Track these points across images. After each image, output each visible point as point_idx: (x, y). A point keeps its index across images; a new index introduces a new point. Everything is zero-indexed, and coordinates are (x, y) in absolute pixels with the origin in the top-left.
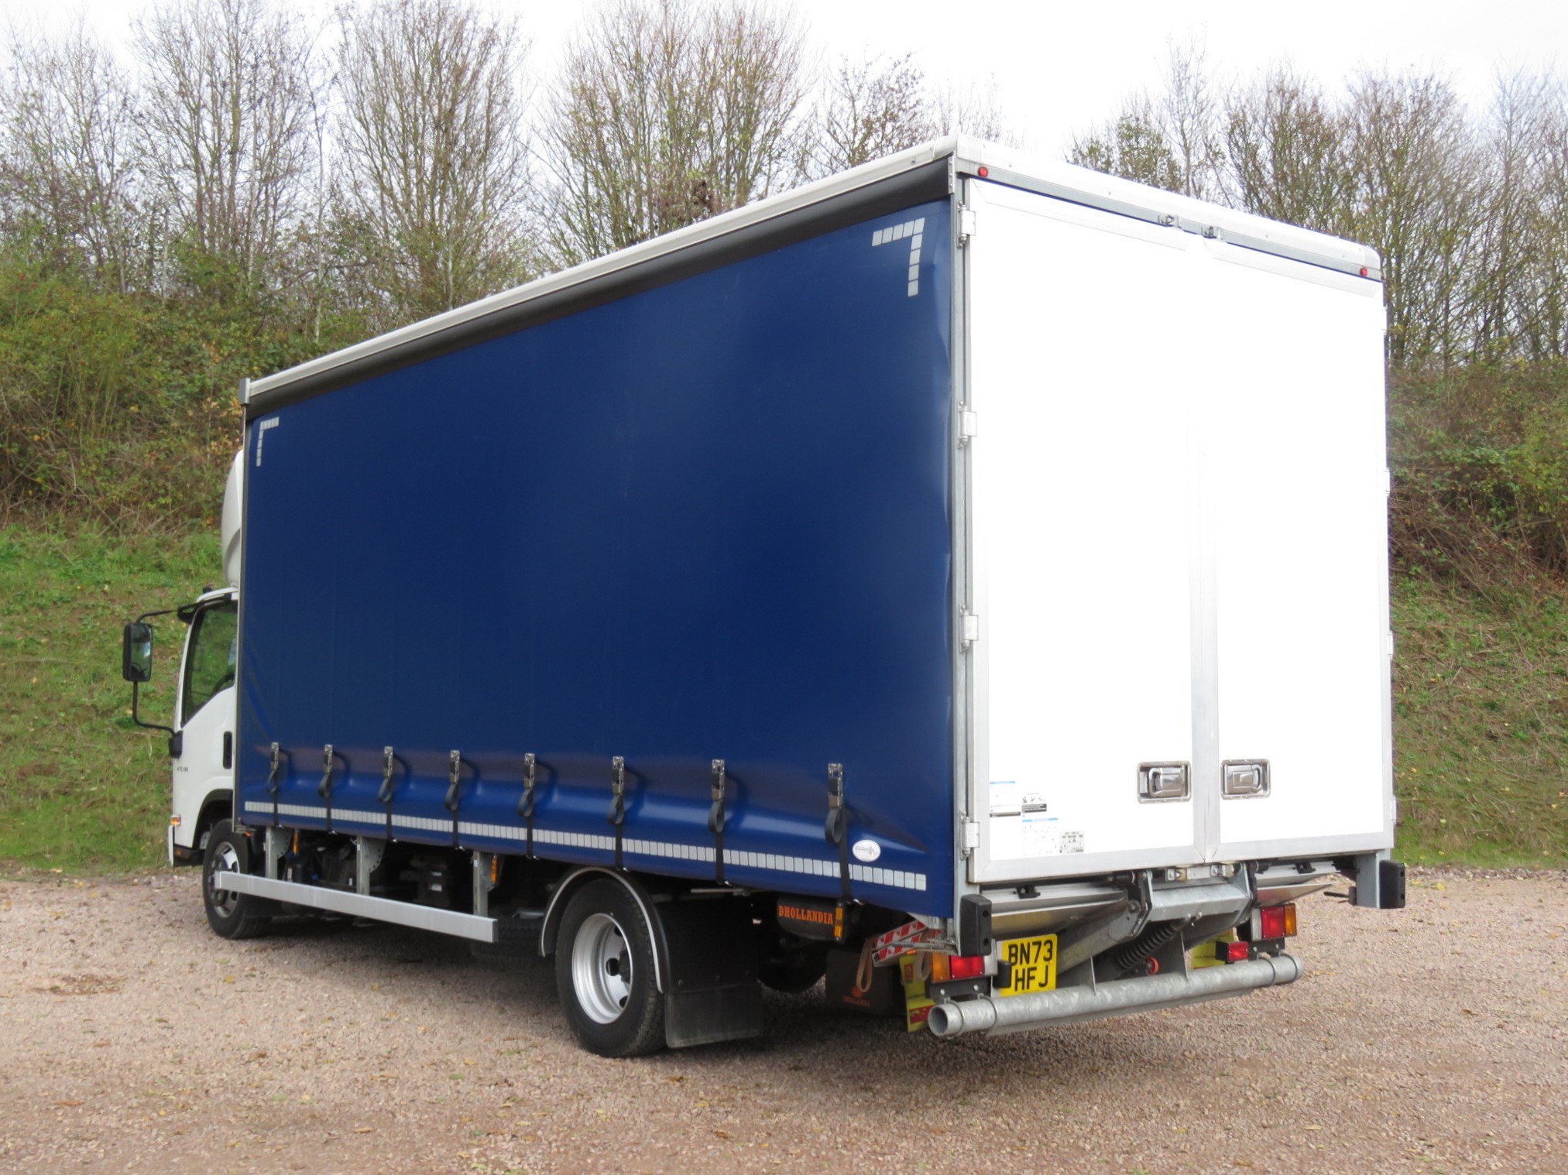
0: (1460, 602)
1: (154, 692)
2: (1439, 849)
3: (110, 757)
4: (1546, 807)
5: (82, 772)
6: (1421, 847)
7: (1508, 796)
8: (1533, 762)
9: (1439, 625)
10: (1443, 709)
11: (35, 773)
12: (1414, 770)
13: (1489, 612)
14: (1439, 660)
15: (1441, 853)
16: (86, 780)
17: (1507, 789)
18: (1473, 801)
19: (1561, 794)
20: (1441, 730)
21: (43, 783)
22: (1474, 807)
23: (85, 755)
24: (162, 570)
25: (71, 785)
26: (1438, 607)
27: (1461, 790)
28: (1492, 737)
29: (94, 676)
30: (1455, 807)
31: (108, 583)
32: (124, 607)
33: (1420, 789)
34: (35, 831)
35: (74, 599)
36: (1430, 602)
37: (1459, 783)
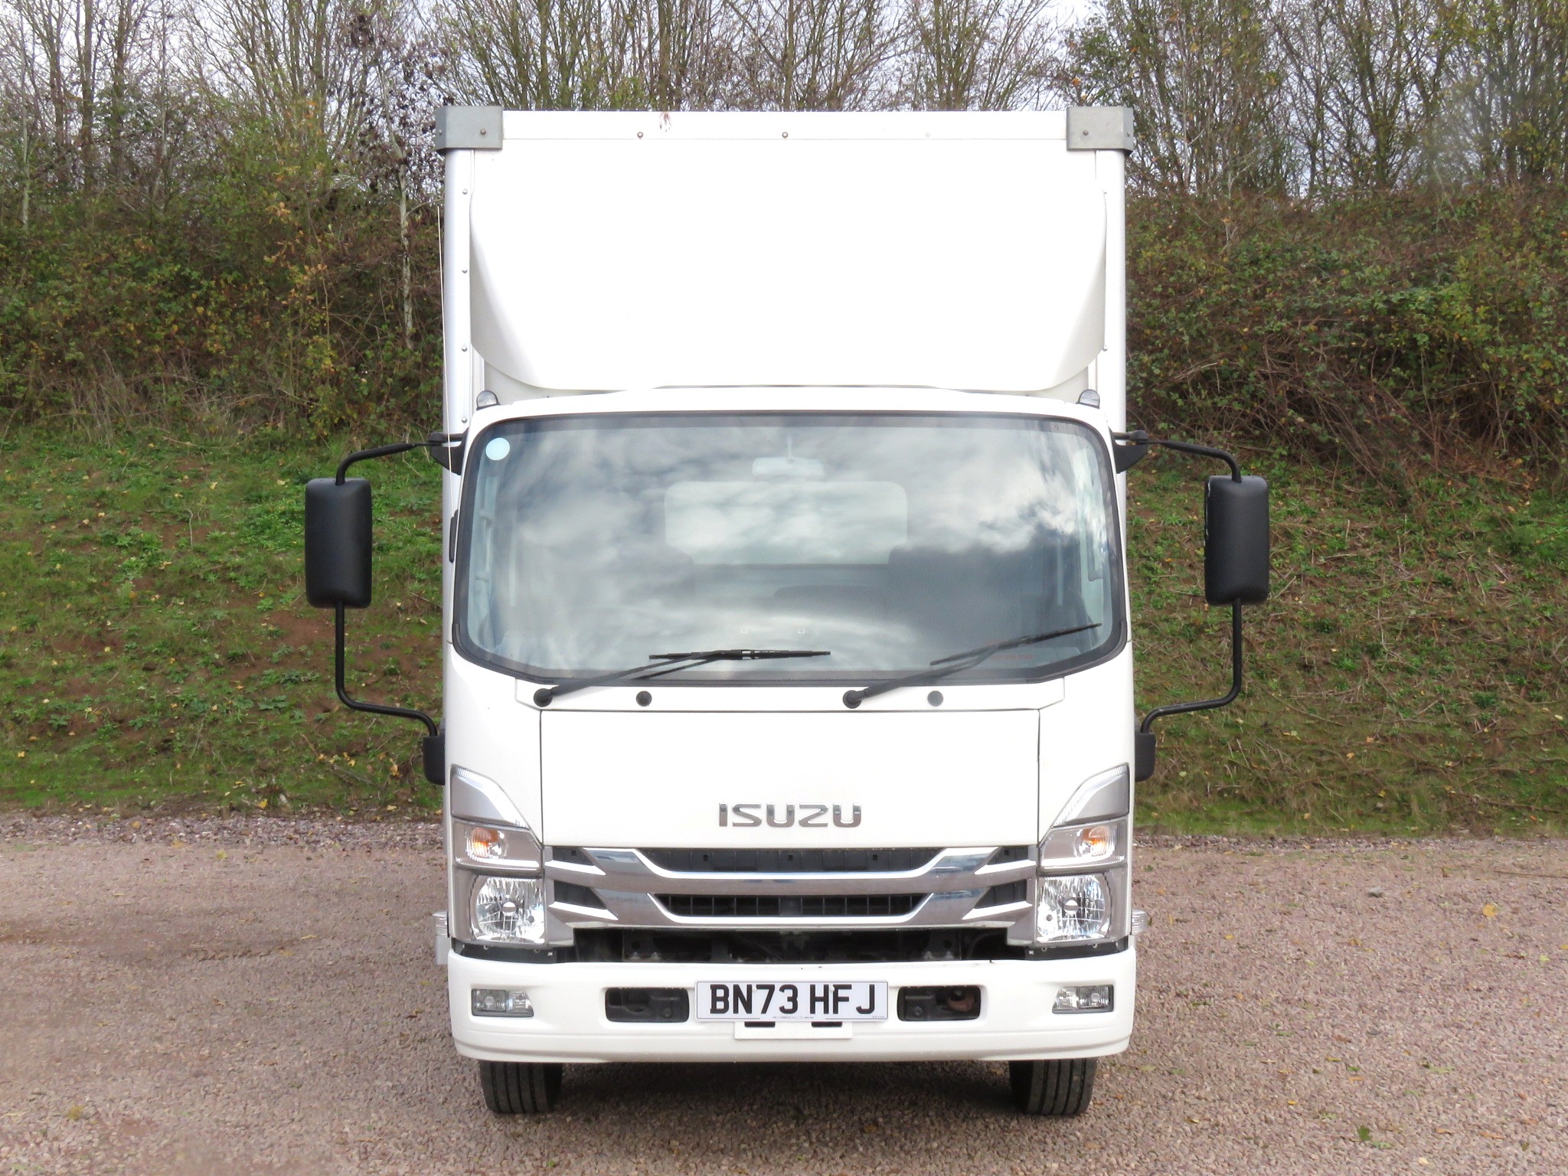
0: (1349, 492)
2: (1155, 810)
4: (1340, 757)
7: (1291, 741)
8: (1349, 699)
13: (1380, 504)
14: (1272, 568)
15: (1155, 814)
17: (1294, 733)
18: (1235, 748)
19: (1370, 740)
22: (1232, 756)
26: (1311, 499)
27: (1225, 734)
28: (1306, 667)
30: (1206, 757)
36: (1304, 493)
37: (1226, 725)
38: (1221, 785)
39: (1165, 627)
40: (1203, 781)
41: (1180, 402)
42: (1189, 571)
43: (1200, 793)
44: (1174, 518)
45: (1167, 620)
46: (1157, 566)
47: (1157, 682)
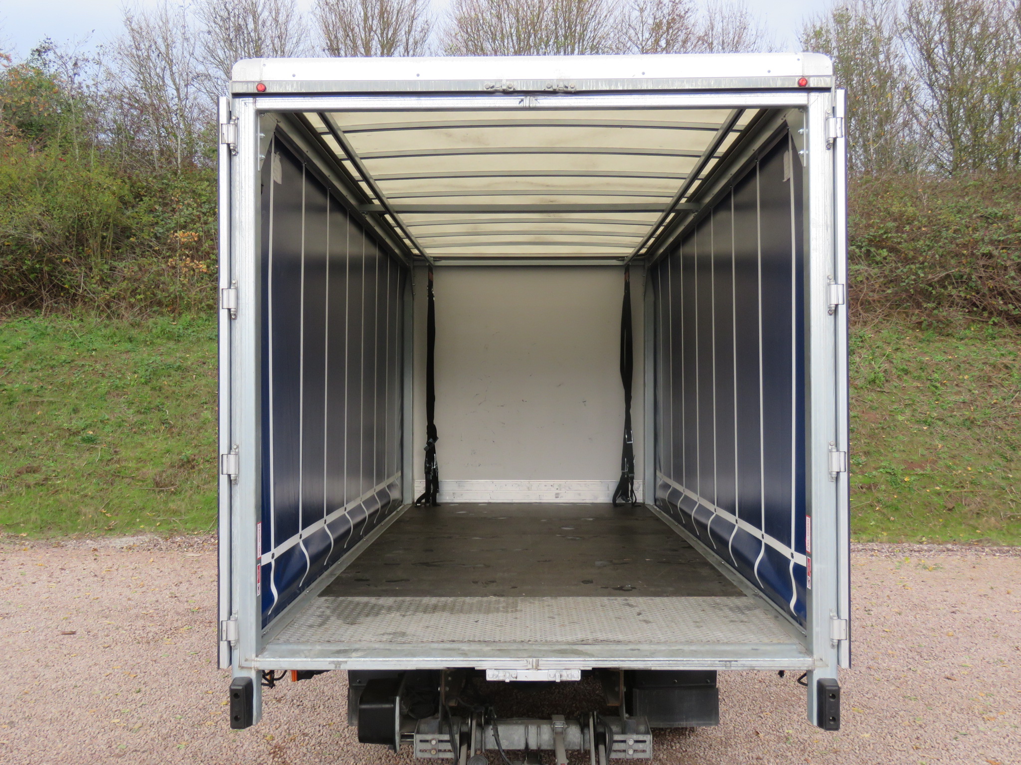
1: (108, 419)
2: (977, 528)
3: (74, 462)
5: (54, 471)
6: (963, 527)
9: (1007, 360)
10: (1000, 423)
11: (27, 472)
12: (970, 469)
14: (1003, 387)
16: (56, 476)
18: (1012, 492)
20: (995, 438)
21: (31, 479)
22: (1011, 496)
23: (59, 460)
24: (131, 341)
25: (46, 479)
26: (1011, 346)
27: (1003, 484)
29: (74, 410)
30: (996, 496)
31: (95, 350)
32: (102, 366)
33: (971, 483)
34: (18, 509)
35: (73, 361)
36: (1005, 343)
37: (1003, 478)
38: (1009, 514)
39: (950, 420)
40: (998, 511)
41: (934, 292)
42: (956, 388)
43: (999, 518)
44: (939, 358)
45: (951, 416)
46: (938, 385)
47: (956, 453)
